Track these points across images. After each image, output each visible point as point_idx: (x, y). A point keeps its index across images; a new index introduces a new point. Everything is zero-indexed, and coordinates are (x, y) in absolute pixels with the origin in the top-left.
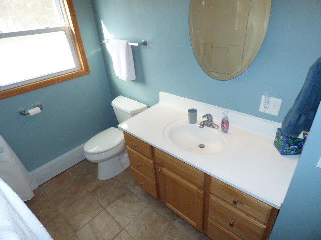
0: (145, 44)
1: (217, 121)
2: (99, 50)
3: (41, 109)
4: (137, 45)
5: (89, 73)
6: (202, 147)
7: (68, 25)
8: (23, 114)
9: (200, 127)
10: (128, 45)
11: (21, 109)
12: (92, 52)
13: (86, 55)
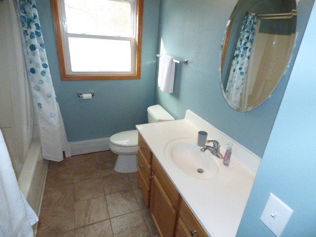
0: (186, 62)
1: (223, 150)
2: (154, 62)
3: (93, 96)
4: (178, 62)
5: (140, 78)
6: (200, 171)
7: (134, 37)
8: (79, 95)
9: (201, 150)
10: (172, 61)
11: (79, 92)
12: (147, 62)
13: (142, 63)
